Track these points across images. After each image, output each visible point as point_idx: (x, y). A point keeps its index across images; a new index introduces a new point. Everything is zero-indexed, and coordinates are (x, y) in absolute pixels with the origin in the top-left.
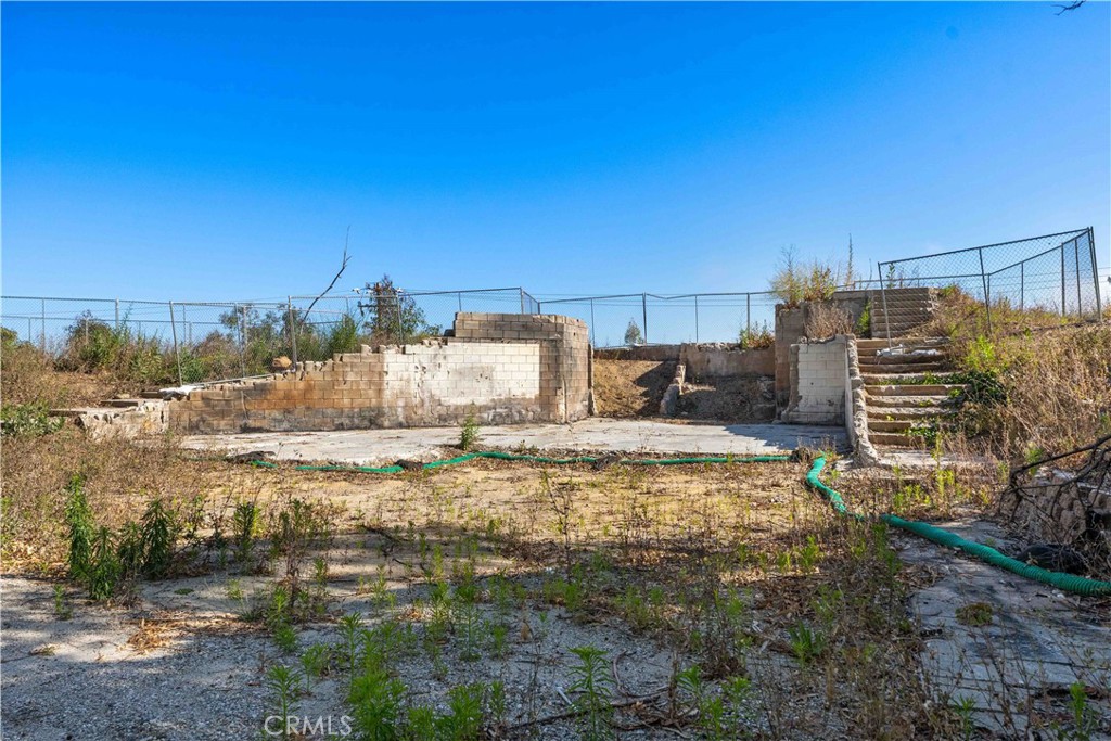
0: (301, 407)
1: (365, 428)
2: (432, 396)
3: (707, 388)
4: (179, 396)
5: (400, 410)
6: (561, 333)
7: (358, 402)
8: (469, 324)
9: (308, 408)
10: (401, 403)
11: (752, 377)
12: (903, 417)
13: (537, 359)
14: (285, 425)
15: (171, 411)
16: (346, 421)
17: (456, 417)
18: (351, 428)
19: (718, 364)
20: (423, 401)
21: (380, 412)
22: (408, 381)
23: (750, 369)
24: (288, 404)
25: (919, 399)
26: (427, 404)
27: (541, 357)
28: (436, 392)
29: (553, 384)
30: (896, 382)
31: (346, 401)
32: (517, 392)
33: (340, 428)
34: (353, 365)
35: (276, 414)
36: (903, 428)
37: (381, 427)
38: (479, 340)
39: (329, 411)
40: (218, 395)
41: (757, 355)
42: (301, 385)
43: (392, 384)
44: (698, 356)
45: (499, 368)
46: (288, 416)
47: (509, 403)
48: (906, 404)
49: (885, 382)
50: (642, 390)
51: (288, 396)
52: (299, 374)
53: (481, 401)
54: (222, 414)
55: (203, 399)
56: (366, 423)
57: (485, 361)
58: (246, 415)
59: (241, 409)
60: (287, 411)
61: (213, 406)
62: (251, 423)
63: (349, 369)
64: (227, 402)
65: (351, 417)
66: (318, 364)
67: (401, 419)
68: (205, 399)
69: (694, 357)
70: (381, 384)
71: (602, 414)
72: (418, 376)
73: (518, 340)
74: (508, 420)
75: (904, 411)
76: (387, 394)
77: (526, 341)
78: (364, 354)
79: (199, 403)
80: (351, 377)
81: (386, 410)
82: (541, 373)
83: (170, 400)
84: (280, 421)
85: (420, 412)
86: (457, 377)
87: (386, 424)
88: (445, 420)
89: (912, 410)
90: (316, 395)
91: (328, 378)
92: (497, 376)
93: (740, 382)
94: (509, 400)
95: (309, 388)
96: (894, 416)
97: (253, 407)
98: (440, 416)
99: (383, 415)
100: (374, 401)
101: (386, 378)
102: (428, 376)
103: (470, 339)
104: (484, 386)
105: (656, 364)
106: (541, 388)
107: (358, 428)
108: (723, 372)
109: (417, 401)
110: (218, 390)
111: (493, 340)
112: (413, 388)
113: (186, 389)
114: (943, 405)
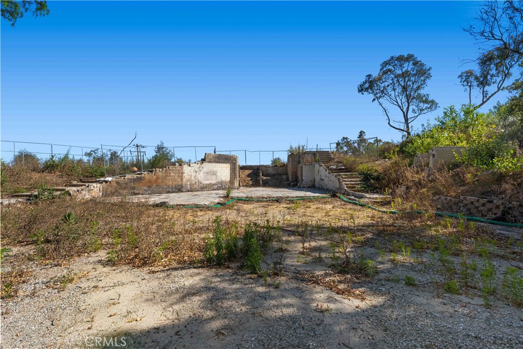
0: (155, 185)
1: (177, 192)
2: (199, 181)
3: (268, 178)
4: (106, 182)
5: (188, 186)
6: (236, 161)
7: (174, 183)
8: (210, 157)
9: (157, 186)
10: (189, 183)
11: (280, 175)
12: (353, 184)
13: (229, 168)
14: (149, 192)
15: (103, 188)
16: (170, 190)
17: (206, 188)
18: (172, 192)
19: (271, 171)
20: (196, 183)
21: (182, 187)
22: (191, 176)
23: (280, 172)
24: (150, 185)
25: (354, 179)
26: (197, 183)
27: (231, 168)
28: (200, 179)
29: (234, 177)
30: (345, 175)
31: (171, 183)
32: (224, 179)
33: (169, 192)
34: (173, 170)
35: (145, 188)
36: (355, 187)
37: (182, 192)
38: (212, 162)
39: (164, 187)
40: (123, 181)
41: (281, 168)
42: (155, 177)
43: (186, 176)
44: (265, 169)
45: (219, 172)
46: (150, 189)
47: (221, 183)
48: (351, 181)
49: (343, 175)
50: (250, 179)
51: (150, 181)
52: (154, 173)
53: (213, 182)
54: (125, 188)
55: (116, 183)
56: (177, 190)
57: (215, 169)
58: (134, 188)
59: (132, 186)
60: (149, 187)
61: (121, 185)
62: (136, 191)
63: (171, 171)
64: (126, 184)
65: (172, 188)
66: (161, 170)
67: (189, 189)
68: (117, 183)
69: (264, 169)
70: (182, 177)
71: (243, 186)
72: (194, 174)
73: (224, 162)
74: (221, 188)
75: (352, 183)
76: (184, 180)
77: (226, 163)
78: (176, 166)
79: (115, 184)
80: (172, 174)
81: (184, 186)
82: (230, 173)
83: (102, 183)
84: (147, 191)
85: (195, 186)
86: (206, 174)
87: (184, 190)
88: (203, 189)
89: (354, 183)
90: (160, 181)
91: (164, 175)
92: (218, 174)
93: (277, 176)
94: (222, 182)
95: (158, 178)
96: (350, 184)
97: (136, 185)
98: (201, 188)
99: (183, 187)
100: (180, 183)
101: (184, 175)
102: (197, 174)
103: (210, 162)
104: (214, 177)
105: (251, 171)
106: (231, 178)
107: (175, 192)
108: (272, 173)
109: (194, 182)
110: (122, 179)
111: (217, 162)
112: (193, 178)
113: (109, 179)
114: (360, 181)
